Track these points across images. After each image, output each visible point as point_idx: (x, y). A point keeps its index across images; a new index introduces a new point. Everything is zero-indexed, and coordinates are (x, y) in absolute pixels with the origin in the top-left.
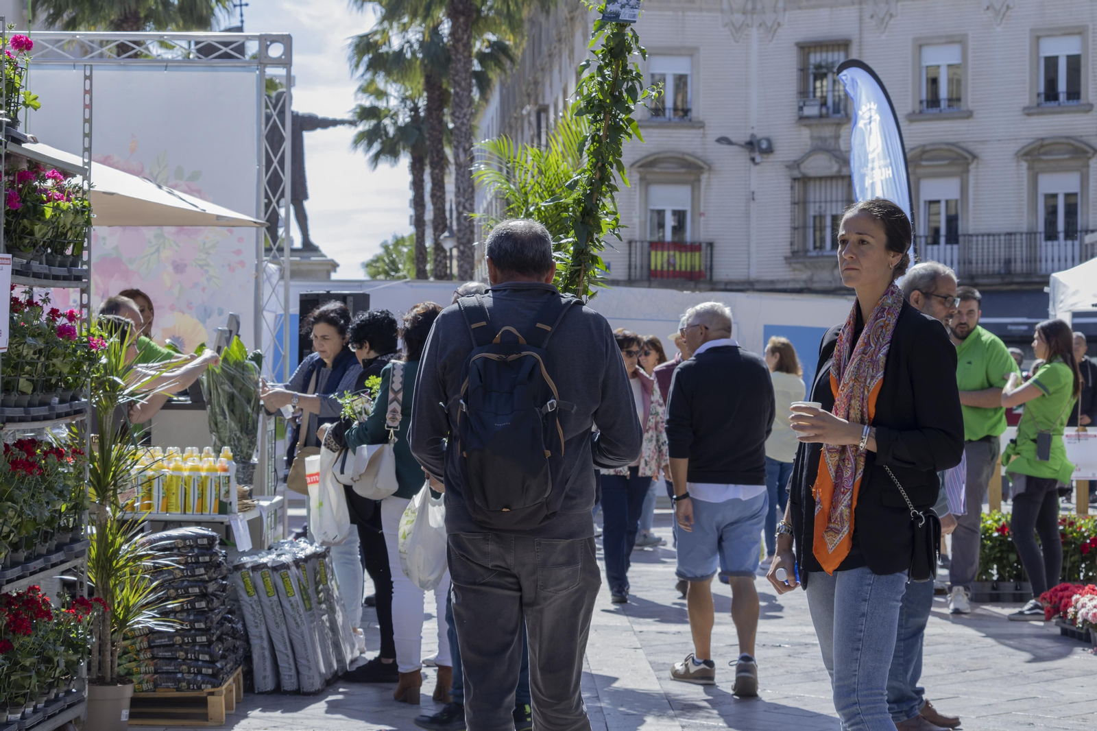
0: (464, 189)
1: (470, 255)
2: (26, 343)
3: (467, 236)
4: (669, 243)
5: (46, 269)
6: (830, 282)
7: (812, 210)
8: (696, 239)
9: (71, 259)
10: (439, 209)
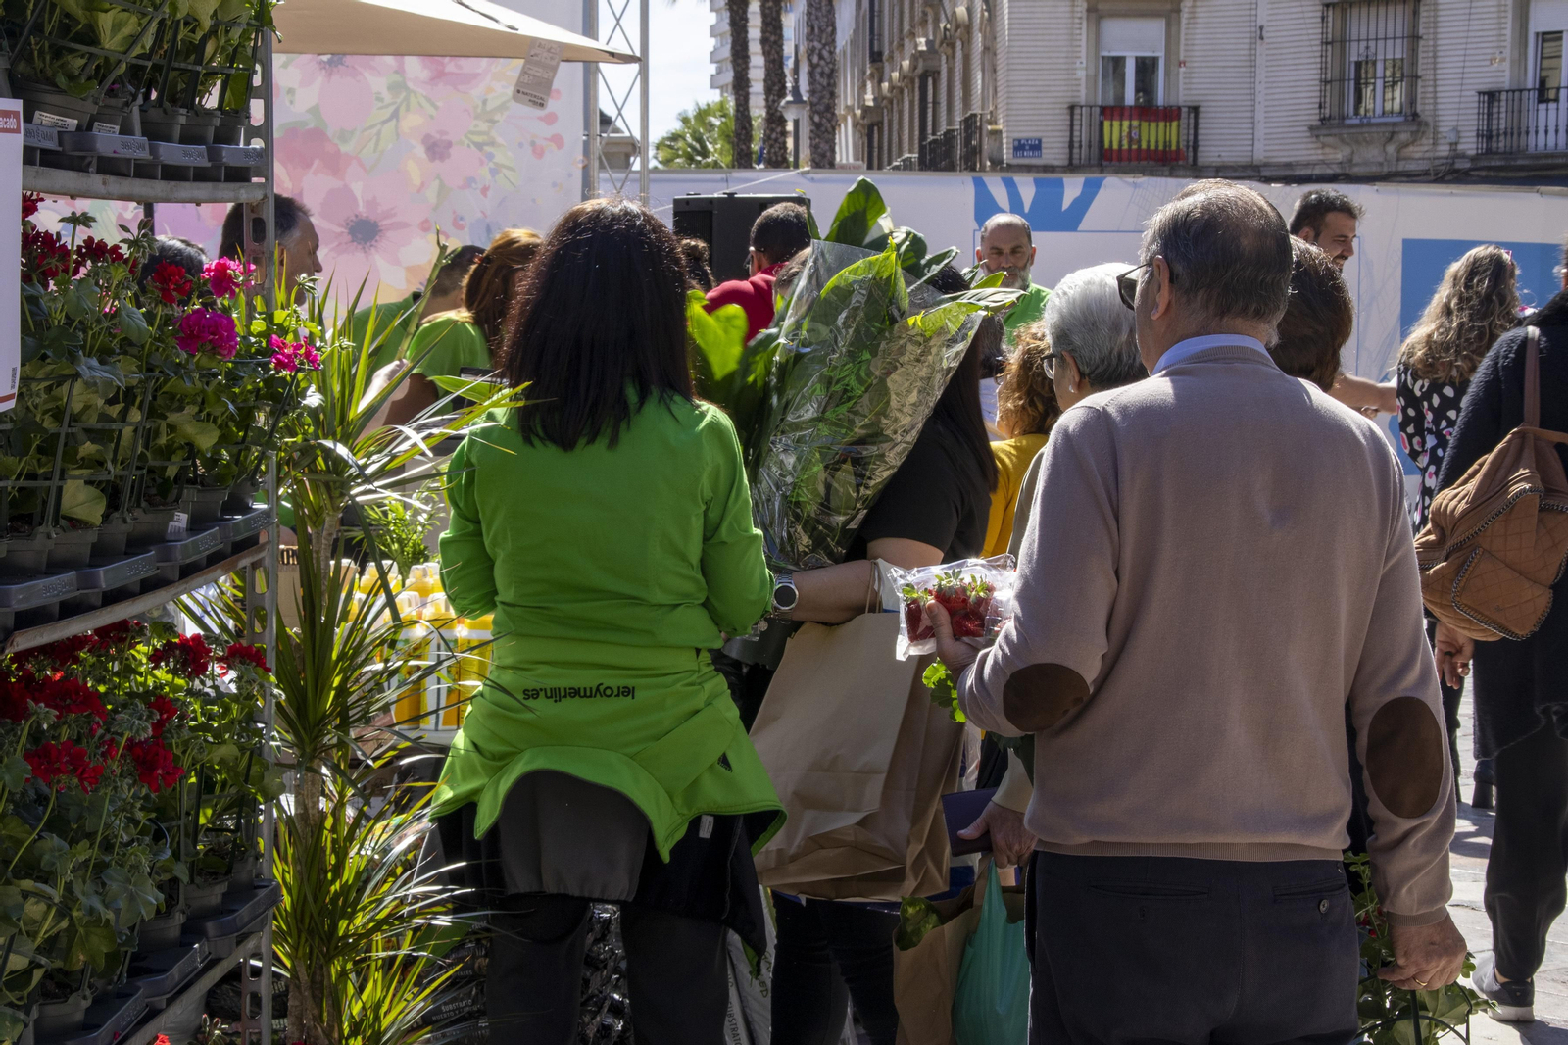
0: (820, 28)
1: (830, 130)
2: (77, 376)
3: (826, 101)
4: (1131, 107)
5: (141, 147)
6: (1381, 164)
7: (1355, 53)
8: (1173, 102)
9: (217, 122)
10: (773, 61)
